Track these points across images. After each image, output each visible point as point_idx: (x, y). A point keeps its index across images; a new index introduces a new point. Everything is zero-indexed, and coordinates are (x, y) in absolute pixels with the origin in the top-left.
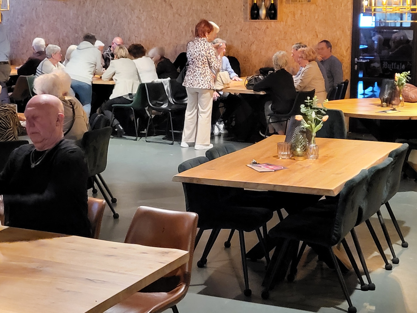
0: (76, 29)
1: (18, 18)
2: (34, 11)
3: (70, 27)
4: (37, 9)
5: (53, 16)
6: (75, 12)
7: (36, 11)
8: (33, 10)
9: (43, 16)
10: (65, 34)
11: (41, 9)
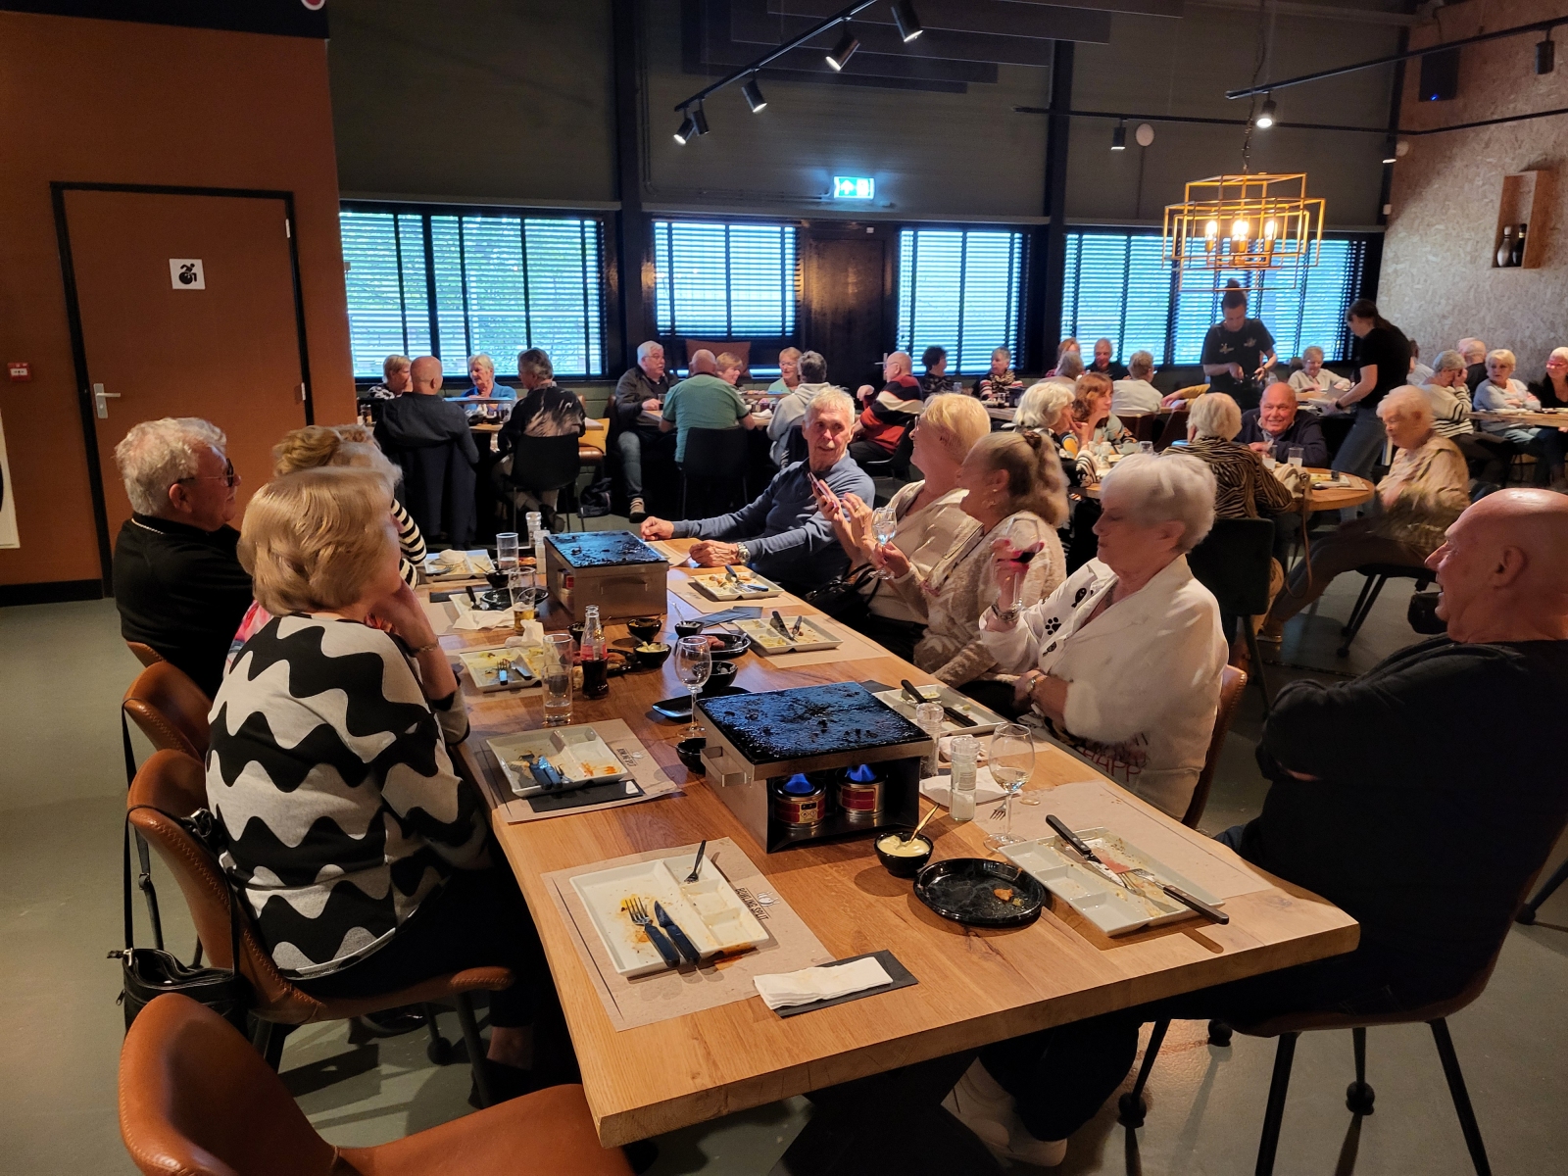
0: (1552, 323)
1: (1439, 304)
2: (1473, 290)
3: (1542, 319)
4: (1478, 286)
5: (1509, 298)
6: (1558, 291)
7: (1476, 290)
8: (1471, 287)
9: (1488, 299)
10: (1527, 333)
11: (1488, 287)
